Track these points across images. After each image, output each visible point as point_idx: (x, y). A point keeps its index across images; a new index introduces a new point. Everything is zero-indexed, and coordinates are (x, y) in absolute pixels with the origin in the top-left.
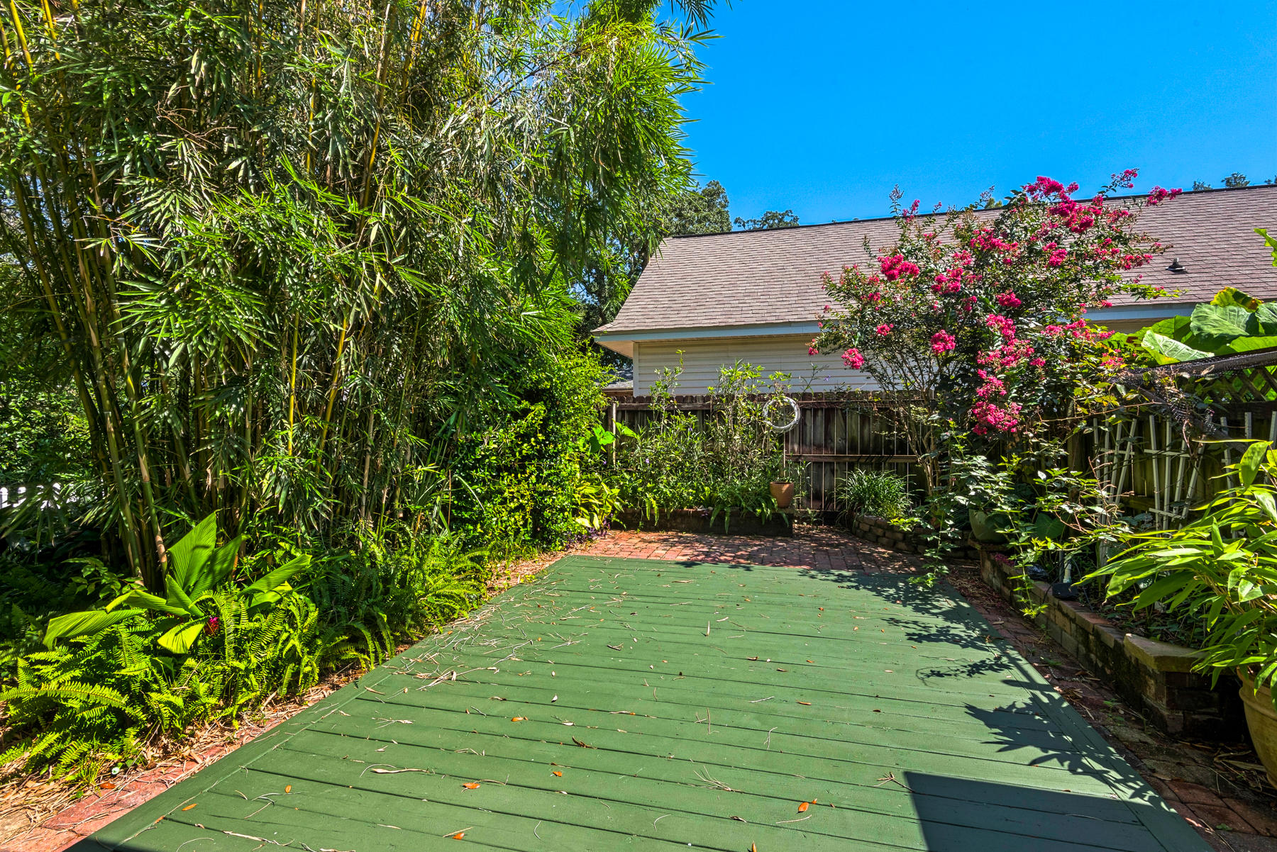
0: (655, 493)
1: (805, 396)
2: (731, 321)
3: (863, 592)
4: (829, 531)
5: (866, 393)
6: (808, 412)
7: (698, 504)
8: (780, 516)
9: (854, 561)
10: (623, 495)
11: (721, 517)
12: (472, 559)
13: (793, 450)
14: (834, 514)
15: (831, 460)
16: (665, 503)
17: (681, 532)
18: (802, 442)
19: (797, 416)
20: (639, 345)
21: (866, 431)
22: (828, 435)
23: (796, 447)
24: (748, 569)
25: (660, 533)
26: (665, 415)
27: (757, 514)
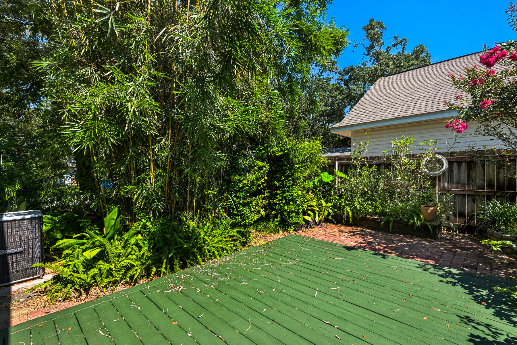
0: (351, 207)
1: (452, 154)
2: (406, 114)
3: (459, 288)
4: (468, 238)
5: (499, 151)
6: (455, 164)
7: (375, 214)
8: (426, 226)
9: (473, 262)
10: (334, 207)
11: (388, 222)
12: (238, 232)
13: (444, 187)
14: (474, 228)
15: (472, 193)
16: (356, 212)
17: (365, 228)
18: (450, 181)
19: (446, 166)
20: (354, 132)
21: (501, 175)
22: (470, 178)
23: (446, 185)
24: (384, 257)
25: (353, 228)
26: (358, 166)
27: (410, 224)
